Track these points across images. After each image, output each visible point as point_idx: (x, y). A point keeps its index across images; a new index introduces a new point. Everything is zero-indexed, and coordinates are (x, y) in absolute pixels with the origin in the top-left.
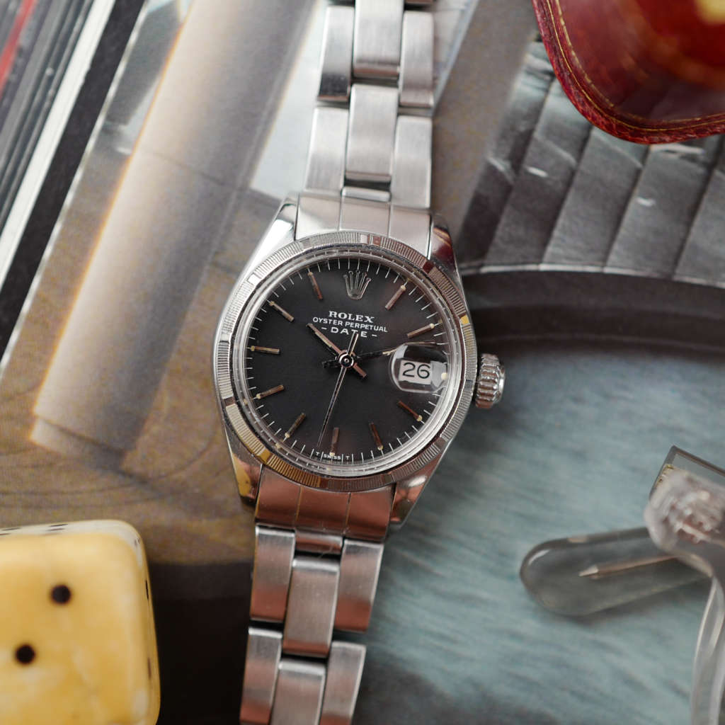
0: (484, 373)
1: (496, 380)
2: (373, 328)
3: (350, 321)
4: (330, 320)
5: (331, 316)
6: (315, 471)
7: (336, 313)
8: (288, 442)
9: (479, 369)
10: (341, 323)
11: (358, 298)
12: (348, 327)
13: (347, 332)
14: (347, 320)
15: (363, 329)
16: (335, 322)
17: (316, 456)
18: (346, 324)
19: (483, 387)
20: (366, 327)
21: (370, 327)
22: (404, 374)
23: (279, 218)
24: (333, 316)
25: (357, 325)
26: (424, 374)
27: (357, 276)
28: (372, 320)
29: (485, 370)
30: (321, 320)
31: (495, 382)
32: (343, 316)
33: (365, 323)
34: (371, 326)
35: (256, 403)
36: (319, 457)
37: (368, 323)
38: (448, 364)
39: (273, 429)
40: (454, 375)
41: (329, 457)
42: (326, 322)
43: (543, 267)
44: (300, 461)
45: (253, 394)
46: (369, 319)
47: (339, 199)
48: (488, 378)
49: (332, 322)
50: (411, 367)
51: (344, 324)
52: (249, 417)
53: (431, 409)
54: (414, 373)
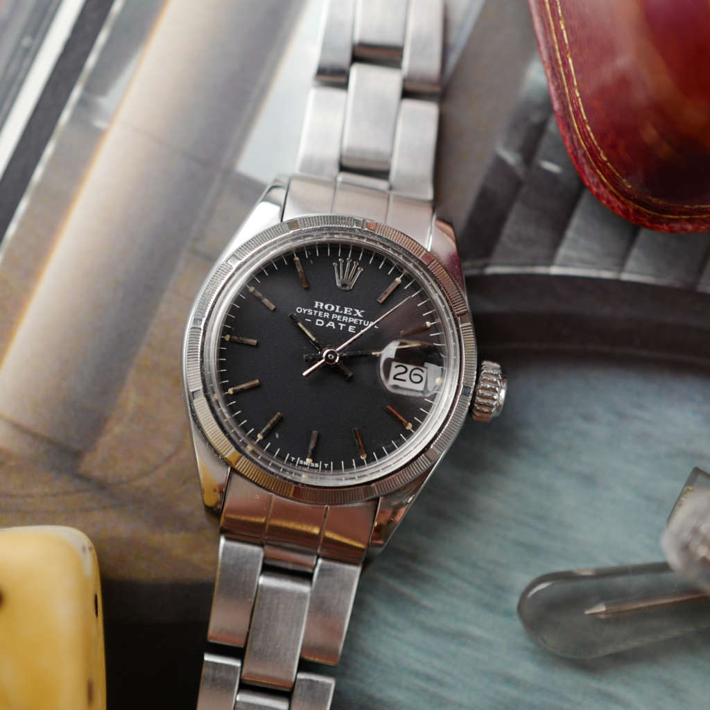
0: (484, 380)
1: (497, 389)
2: (362, 323)
3: (338, 314)
4: (316, 312)
5: (316, 306)
6: (289, 477)
7: (322, 304)
8: (261, 444)
9: (478, 375)
10: (327, 315)
11: (348, 288)
12: (335, 321)
13: (333, 325)
14: (334, 312)
15: (352, 324)
16: (320, 313)
17: (291, 462)
18: (333, 317)
19: (482, 397)
20: (355, 321)
21: (359, 321)
22: (395, 378)
23: (264, 200)
24: (319, 307)
25: (345, 319)
26: (417, 379)
27: (348, 264)
28: (361, 314)
29: (484, 377)
30: (305, 311)
31: (495, 391)
32: (330, 307)
33: (354, 317)
34: (361, 321)
35: (227, 399)
36: (294, 462)
37: (357, 317)
38: (444, 368)
39: (245, 429)
40: (450, 380)
41: (305, 463)
42: (311, 314)
43: (555, 270)
44: (273, 465)
45: (224, 388)
46: (358, 313)
47: (333, 185)
48: (488, 386)
49: (317, 314)
50: (403, 370)
51: (330, 316)
52: (219, 414)
53: (423, 417)
54: (406, 376)
